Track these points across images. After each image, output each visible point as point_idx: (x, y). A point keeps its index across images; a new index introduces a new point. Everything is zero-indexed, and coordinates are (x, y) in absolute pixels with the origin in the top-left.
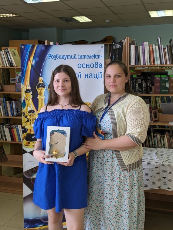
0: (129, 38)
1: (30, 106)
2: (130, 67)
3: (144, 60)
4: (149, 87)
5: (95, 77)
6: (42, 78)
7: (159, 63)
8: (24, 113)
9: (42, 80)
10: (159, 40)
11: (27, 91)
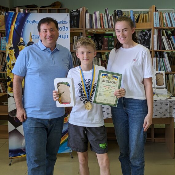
0: (84, 8)
1: (13, 60)
2: (86, 30)
3: (96, 25)
4: (100, 45)
5: (63, 37)
6: (23, 38)
7: (107, 27)
8: (8, 66)
9: (23, 40)
10: (107, 10)
11: (10, 48)
